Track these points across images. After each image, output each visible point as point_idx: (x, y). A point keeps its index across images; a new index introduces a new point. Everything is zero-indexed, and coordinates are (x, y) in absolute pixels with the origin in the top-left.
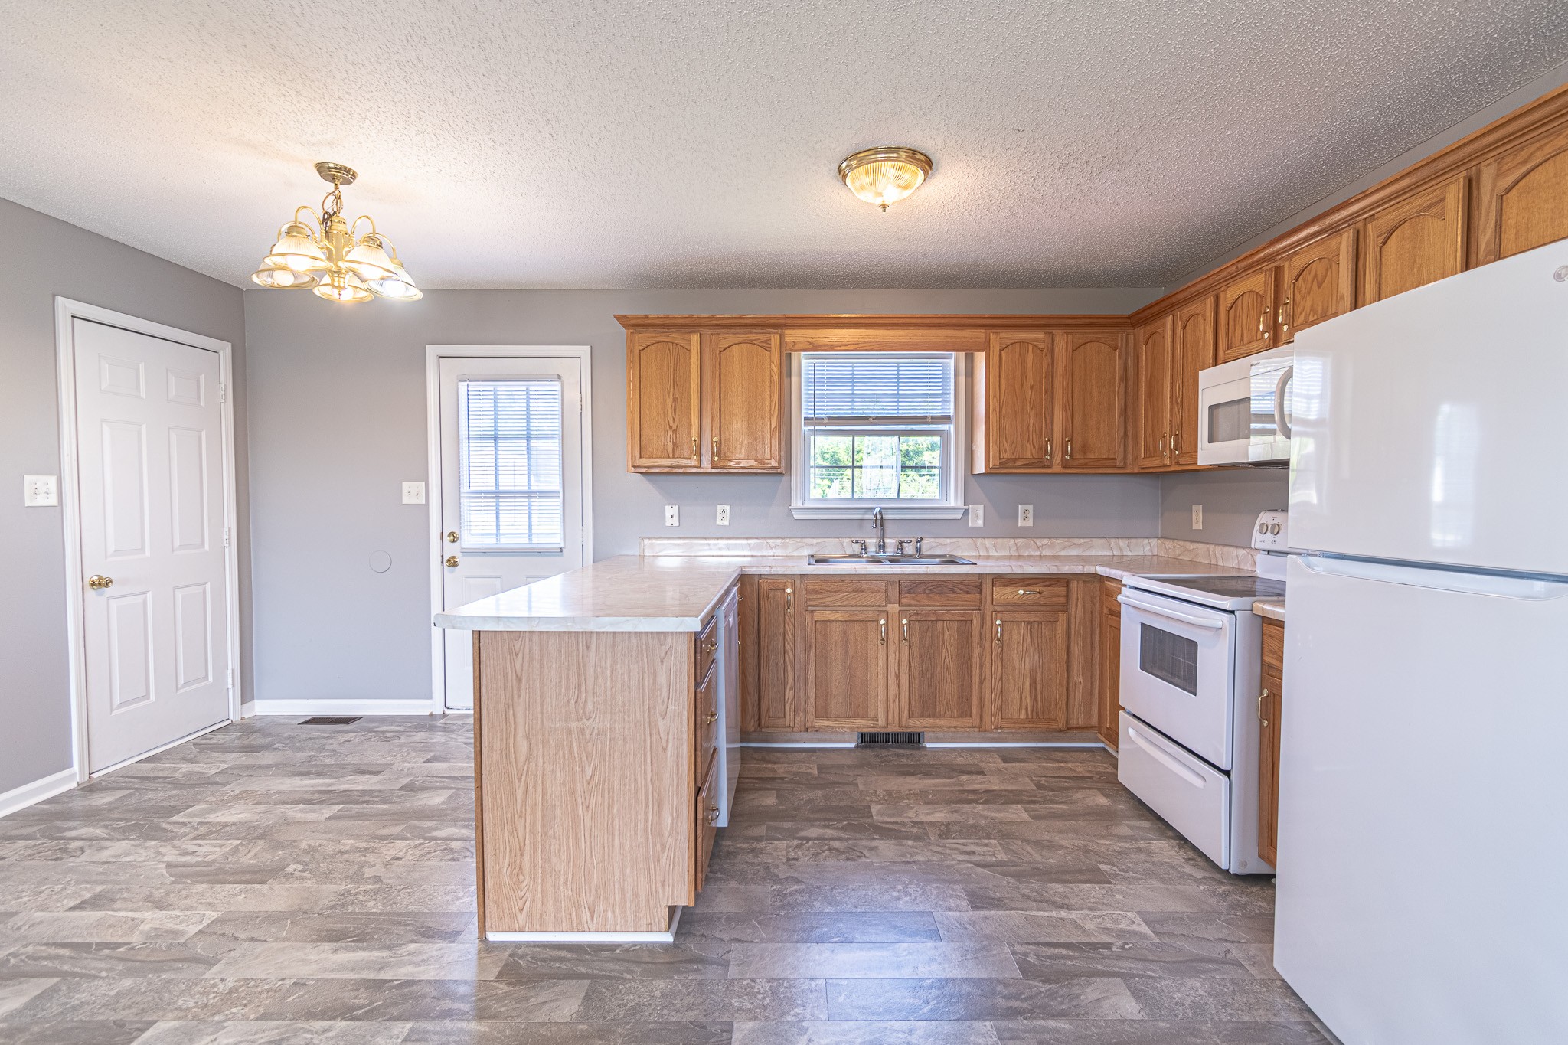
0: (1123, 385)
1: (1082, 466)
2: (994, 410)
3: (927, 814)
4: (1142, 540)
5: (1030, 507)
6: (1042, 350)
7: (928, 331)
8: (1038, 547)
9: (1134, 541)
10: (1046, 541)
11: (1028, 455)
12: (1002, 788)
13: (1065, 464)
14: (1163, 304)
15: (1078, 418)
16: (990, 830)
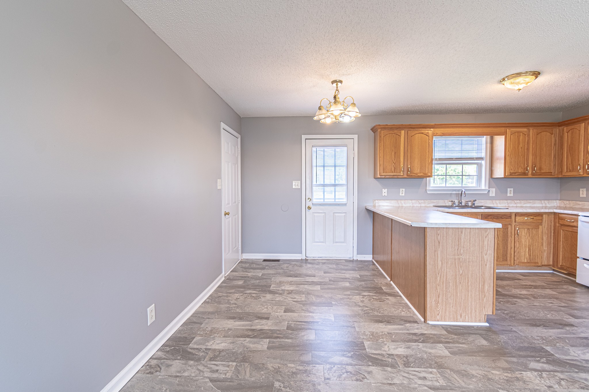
0: (555, 147)
1: (540, 175)
2: (508, 155)
3: (520, 291)
4: (553, 201)
5: (512, 189)
6: (525, 135)
7: (484, 129)
8: (515, 203)
9: (550, 201)
10: (518, 201)
11: (520, 171)
13: (533, 174)
14: (580, 119)
15: (538, 158)
16: (549, 296)
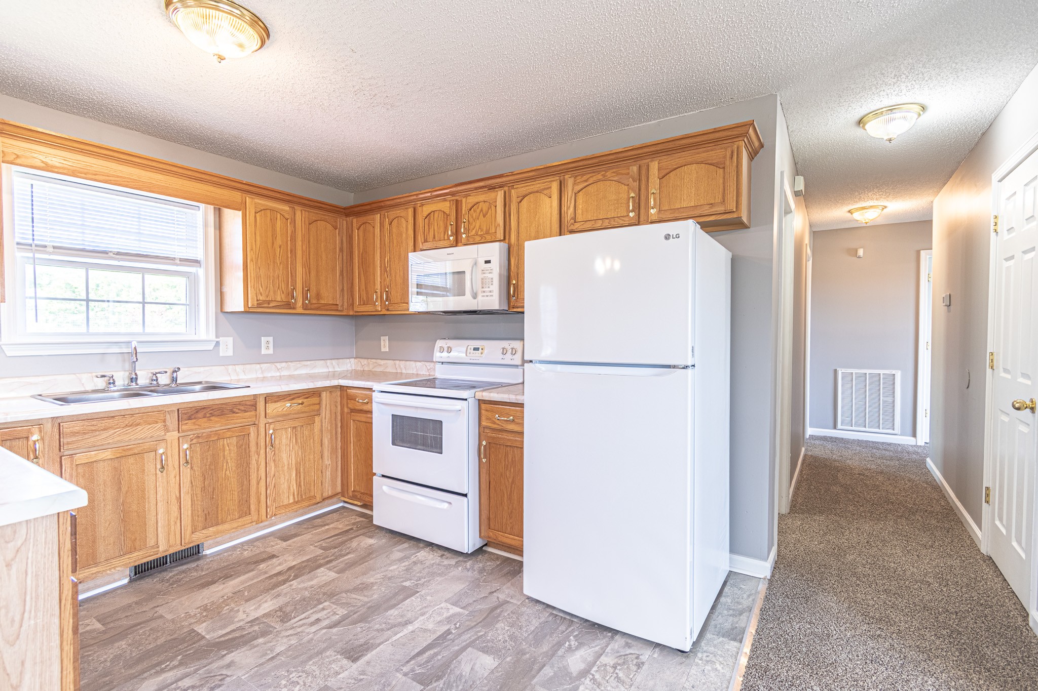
0: (341, 254)
1: (317, 309)
2: (252, 260)
3: (256, 609)
4: (345, 360)
5: (271, 339)
6: (287, 219)
7: (188, 182)
8: (278, 370)
9: (341, 360)
10: (284, 364)
11: (279, 299)
12: (299, 561)
13: (305, 307)
14: (374, 206)
15: (313, 274)
16: (317, 597)
